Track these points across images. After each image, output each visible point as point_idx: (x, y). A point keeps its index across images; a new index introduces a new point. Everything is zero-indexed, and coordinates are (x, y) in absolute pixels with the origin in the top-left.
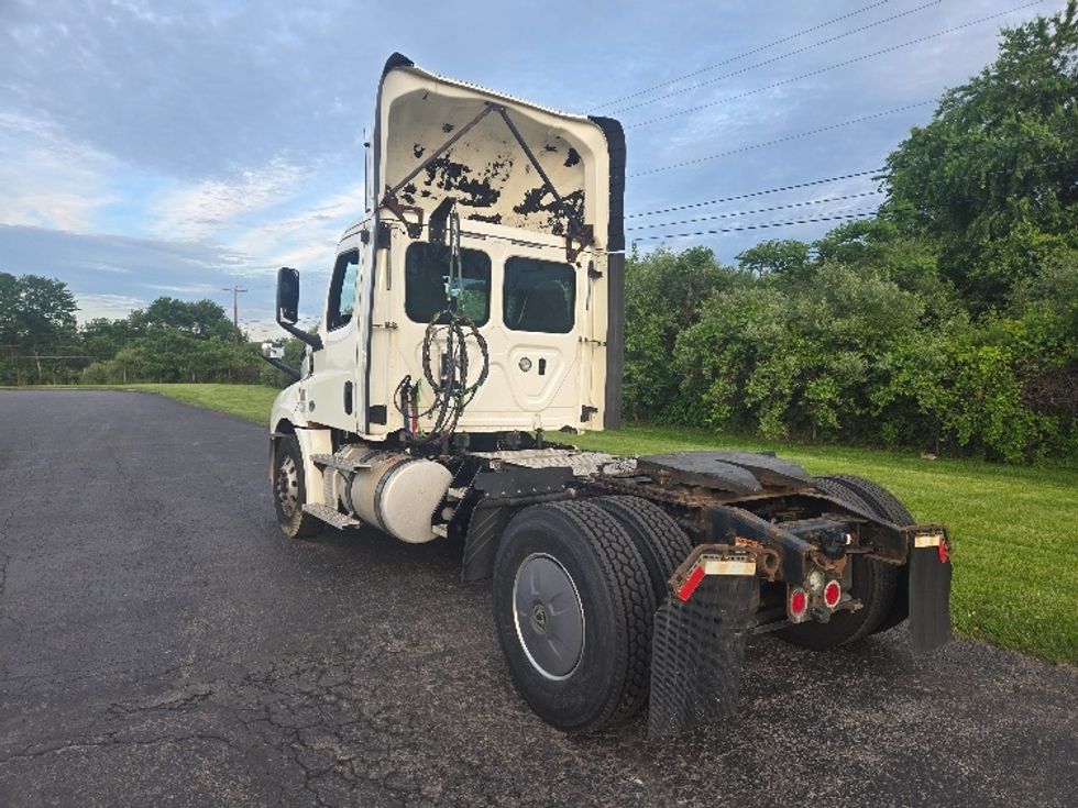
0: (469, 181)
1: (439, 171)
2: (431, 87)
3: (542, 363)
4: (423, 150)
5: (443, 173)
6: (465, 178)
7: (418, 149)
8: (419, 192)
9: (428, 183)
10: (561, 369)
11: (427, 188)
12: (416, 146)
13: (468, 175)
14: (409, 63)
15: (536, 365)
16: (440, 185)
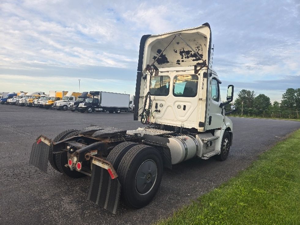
0: (193, 54)
1: (184, 54)
2: (159, 38)
3: (185, 106)
4: (176, 50)
5: (185, 55)
6: (191, 54)
7: (175, 51)
8: (181, 61)
9: (182, 58)
10: (192, 108)
11: (182, 59)
12: (174, 50)
13: (192, 53)
14: (150, 35)
15: (183, 107)
16: (186, 58)
